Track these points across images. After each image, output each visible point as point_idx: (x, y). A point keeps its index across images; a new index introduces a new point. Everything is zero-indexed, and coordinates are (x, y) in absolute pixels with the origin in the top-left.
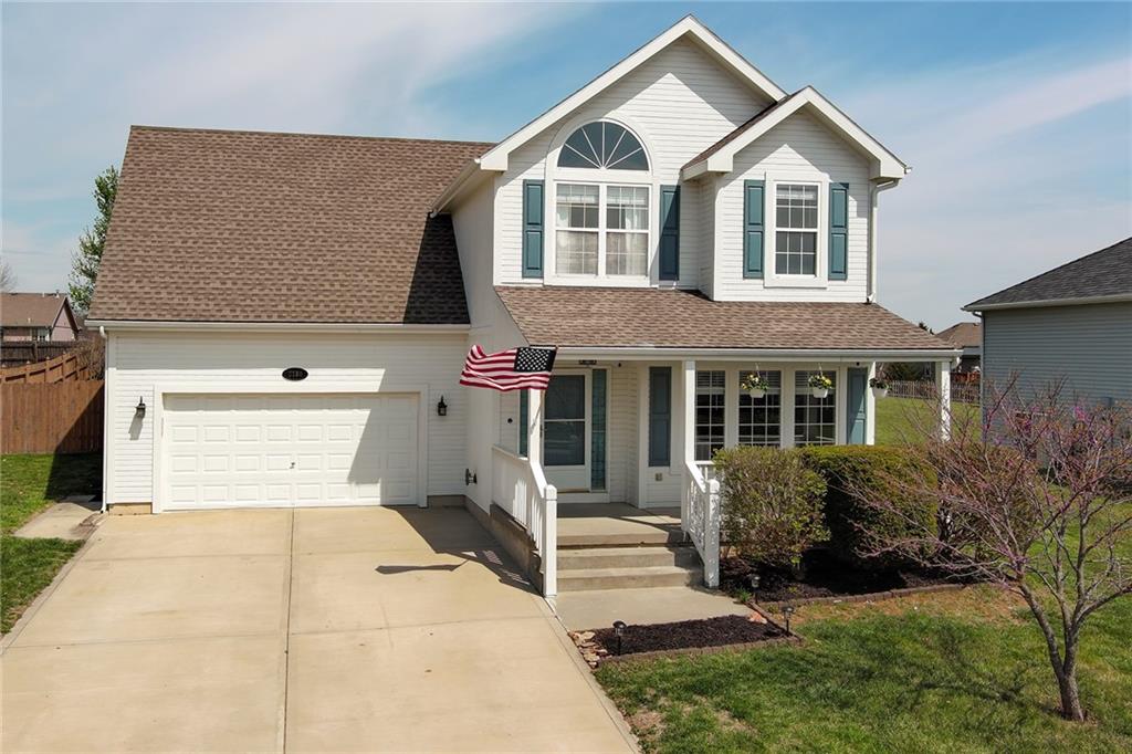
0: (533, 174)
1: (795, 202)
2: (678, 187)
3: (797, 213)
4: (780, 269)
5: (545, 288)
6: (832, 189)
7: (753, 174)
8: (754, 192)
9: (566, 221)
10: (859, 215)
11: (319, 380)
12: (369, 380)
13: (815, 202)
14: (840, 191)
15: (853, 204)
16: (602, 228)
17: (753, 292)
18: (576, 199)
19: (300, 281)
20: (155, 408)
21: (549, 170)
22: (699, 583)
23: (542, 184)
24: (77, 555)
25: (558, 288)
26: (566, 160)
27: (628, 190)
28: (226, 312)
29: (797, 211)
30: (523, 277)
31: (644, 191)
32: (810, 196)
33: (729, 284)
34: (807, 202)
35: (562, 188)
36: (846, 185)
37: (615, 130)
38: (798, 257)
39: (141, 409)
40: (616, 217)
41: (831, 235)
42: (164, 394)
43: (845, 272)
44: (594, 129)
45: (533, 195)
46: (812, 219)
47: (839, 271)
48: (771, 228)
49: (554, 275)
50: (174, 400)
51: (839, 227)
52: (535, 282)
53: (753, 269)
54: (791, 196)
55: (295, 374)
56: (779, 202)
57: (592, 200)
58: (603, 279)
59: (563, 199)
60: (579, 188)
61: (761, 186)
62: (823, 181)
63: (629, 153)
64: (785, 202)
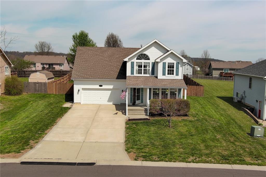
0: (132, 61)
1: (171, 65)
2: (154, 62)
3: (171, 67)
4: (168, 74)
5: (134, 76)
6: (176, 64)
7: (164, 61)
8: (164, 64)
9: (138, 67)
10: (181, 67)
11: (104, 87)
12: (111, 87)
13: (174, 65)
14: (178, 63)
15: (180, 65)
16: (143, 68)
17: (164, 77)
18: (139, 64)
19: (102, 72)
20: (81, 90)
21: (135, 60)
22: (146, 115)
23: (134, 62)
24: (70, 109)
25: (136, 76)
26: (137, 59)
27: (147, 63)
28: (91, 77)
29: (171, 66)
30: (131, 75)
31: (149, 63)
32: (173, 64)
33: (160, 76)
34: (173, 65)
35: (137, 63)
36: (179, 63)
37: (145, 55)
38: (171, 72)
39: (79, 90)
40: (144, 67)
41: (176, 69)
42: (82, 88)
43: (178, 75)
44: (142, 54)
45: (132, 64)
46: (173, 67)
47: (177, 74)
48: (167, 69)
49: (135, 74)
50: (84, 89)
51: (177, 68)
53: (164, 74)
54: (170, 64)
55: (101, 86)
56: (168, 65)
57: (141, 64)
58: (143, 75)
59: (137, 64)
60: (139, 63)
61: (165, 63)
62: (175, 62)
63: (147, 58)
64: (169, 65)
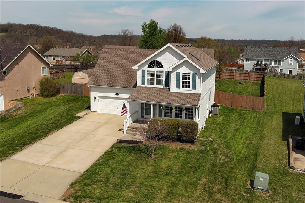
0: (143, 69)
3: (186, 78)
4: (183, 86)
7: (178, 71)
8: (178, 74)
10: (198, 78)
11: (120, 96)
12: (127, 96)
14: (195, 74)
16: (155, 78)
17: (178, 90)
20: (97, 98)
21: (146, 68)
23: (145, 70)
24: (79, 119)
25: (148, 87)
26: (149, 66)
27: (160, 72)
30: (142, 85)
31: (163, 72)
34: (188, 76)
37: (157, 62)
40: (157, 76)
45: (143, 72)
46: (189, 79)
47: (194, 88)
48: (181, 80)
50: (100, 97)
51: (194, 80)
52: (144, 86)
54: (185, 75)
55: (117, 94)
58: (155, 86)
59: (149, 73)
60: (151, 71)
62: (191, 73)
63: (160, 65)
